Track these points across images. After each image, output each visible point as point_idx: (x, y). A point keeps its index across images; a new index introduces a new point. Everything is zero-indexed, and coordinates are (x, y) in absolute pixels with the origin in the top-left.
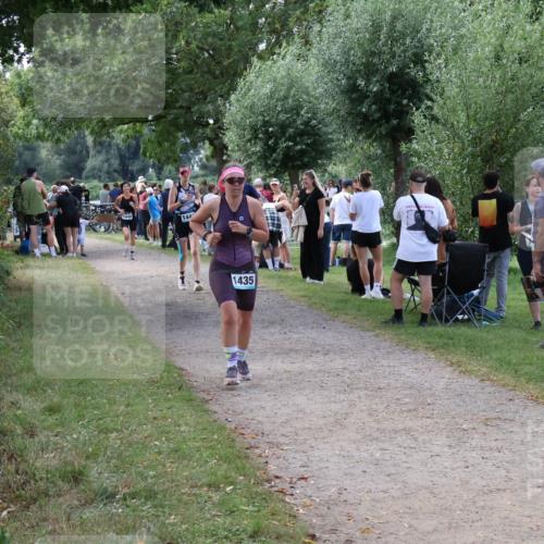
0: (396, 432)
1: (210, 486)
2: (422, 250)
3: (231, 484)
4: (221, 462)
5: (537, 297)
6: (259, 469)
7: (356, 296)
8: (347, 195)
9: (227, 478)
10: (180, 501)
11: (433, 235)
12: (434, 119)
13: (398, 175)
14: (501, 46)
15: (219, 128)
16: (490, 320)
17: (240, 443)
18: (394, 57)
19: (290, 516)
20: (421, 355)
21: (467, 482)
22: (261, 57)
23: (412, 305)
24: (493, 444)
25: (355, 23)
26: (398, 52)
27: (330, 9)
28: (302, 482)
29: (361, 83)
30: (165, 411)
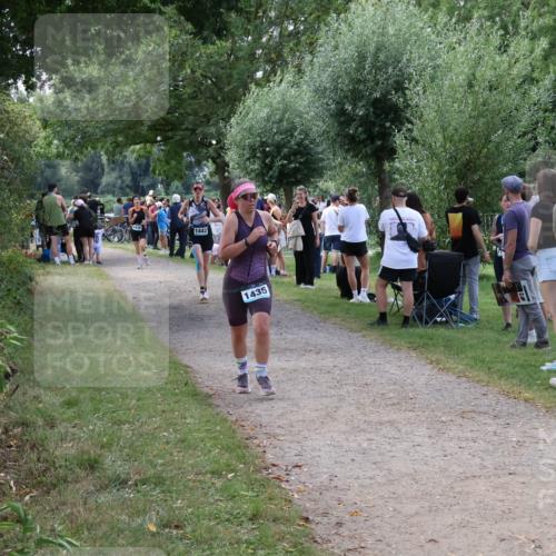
0: (381, 424)
1: (213, 473)
2: (404, 258)
3: (232, 471)
4: (223, 452)
5: (506, 301)
6: (257, 457)
7: (345, 300)
8: (336, 208)
9: (228, 466)
10: (186, 487)
11: (414, 245)
12: (414, 140)
13: (382, 191)
14: (474, 75)
15: (221, 148)
16: (466, 322)
17: (240, 434)
18: (377, 84)
19: (286, 500)
20: (403, 355)
21: (446, 470)
22: (258, 84)
23: (395, 309)
24: (469, 435)
25: (343, 54)
26: (381, 79)
27: (320, 41)
28: (297, 469)
29: (349, 107)
30: (172, 405)
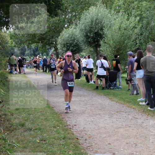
0: (97, 114)
1: (54, 127)
2: (103, 72)
3: (59, 127)
4: (56, 122)
6: (65, 123)
7: (88, 83)
9: (57, 125)
10: (47, 131)
11: (105, 69)
12: (105, 43)
13: (97, 55)
14: (120, 26)
15: (56, 44)
16: (118, 88)
17: (61, 117)
18: (96, 28)
19: (72, 134)
20: (102, 97)
21: (113, 126)
23: (100, 85)
24: (119, 117)
25: (87, 21)
27: (82, 17)
28: (75, 126)
29: (89, 34)
30: (43, 110)
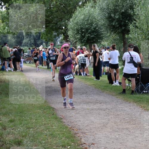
0: (123, 129)
1: (62, 146)
2: (132, 70)
3: (69, 145)
4: (66, 139)
6: (79, 141)
7: (110, 85)
8: (108, 52)
11: (136, 65)
12: (136, 27)
13: (124, 45)
15: (66, 29)
17: (72, 132)
18: (123, 7)
20: (131, 104)
21: (147, 146)
22: (80, 7)
23: (129, 88)
26: (125, 5)
28: (93, 145)
29: (113, 15)
30: (48, 122)
